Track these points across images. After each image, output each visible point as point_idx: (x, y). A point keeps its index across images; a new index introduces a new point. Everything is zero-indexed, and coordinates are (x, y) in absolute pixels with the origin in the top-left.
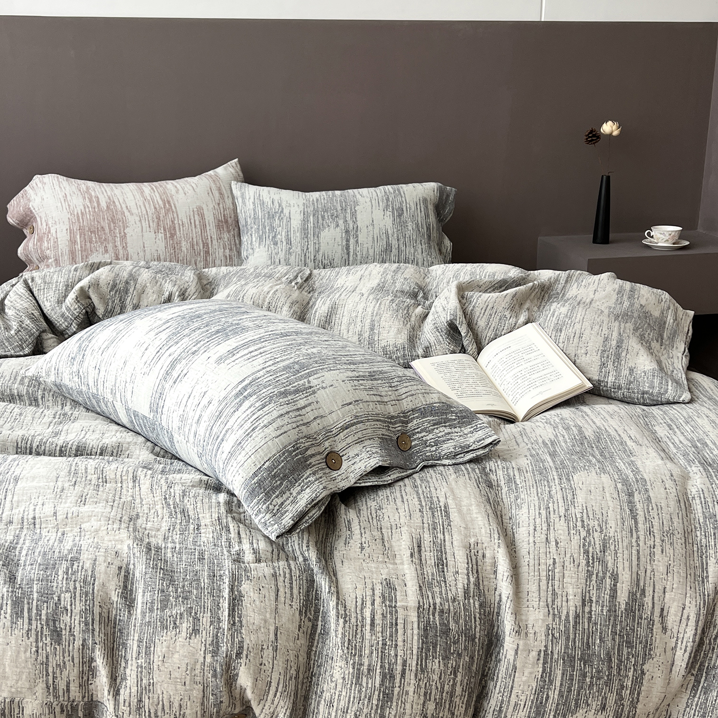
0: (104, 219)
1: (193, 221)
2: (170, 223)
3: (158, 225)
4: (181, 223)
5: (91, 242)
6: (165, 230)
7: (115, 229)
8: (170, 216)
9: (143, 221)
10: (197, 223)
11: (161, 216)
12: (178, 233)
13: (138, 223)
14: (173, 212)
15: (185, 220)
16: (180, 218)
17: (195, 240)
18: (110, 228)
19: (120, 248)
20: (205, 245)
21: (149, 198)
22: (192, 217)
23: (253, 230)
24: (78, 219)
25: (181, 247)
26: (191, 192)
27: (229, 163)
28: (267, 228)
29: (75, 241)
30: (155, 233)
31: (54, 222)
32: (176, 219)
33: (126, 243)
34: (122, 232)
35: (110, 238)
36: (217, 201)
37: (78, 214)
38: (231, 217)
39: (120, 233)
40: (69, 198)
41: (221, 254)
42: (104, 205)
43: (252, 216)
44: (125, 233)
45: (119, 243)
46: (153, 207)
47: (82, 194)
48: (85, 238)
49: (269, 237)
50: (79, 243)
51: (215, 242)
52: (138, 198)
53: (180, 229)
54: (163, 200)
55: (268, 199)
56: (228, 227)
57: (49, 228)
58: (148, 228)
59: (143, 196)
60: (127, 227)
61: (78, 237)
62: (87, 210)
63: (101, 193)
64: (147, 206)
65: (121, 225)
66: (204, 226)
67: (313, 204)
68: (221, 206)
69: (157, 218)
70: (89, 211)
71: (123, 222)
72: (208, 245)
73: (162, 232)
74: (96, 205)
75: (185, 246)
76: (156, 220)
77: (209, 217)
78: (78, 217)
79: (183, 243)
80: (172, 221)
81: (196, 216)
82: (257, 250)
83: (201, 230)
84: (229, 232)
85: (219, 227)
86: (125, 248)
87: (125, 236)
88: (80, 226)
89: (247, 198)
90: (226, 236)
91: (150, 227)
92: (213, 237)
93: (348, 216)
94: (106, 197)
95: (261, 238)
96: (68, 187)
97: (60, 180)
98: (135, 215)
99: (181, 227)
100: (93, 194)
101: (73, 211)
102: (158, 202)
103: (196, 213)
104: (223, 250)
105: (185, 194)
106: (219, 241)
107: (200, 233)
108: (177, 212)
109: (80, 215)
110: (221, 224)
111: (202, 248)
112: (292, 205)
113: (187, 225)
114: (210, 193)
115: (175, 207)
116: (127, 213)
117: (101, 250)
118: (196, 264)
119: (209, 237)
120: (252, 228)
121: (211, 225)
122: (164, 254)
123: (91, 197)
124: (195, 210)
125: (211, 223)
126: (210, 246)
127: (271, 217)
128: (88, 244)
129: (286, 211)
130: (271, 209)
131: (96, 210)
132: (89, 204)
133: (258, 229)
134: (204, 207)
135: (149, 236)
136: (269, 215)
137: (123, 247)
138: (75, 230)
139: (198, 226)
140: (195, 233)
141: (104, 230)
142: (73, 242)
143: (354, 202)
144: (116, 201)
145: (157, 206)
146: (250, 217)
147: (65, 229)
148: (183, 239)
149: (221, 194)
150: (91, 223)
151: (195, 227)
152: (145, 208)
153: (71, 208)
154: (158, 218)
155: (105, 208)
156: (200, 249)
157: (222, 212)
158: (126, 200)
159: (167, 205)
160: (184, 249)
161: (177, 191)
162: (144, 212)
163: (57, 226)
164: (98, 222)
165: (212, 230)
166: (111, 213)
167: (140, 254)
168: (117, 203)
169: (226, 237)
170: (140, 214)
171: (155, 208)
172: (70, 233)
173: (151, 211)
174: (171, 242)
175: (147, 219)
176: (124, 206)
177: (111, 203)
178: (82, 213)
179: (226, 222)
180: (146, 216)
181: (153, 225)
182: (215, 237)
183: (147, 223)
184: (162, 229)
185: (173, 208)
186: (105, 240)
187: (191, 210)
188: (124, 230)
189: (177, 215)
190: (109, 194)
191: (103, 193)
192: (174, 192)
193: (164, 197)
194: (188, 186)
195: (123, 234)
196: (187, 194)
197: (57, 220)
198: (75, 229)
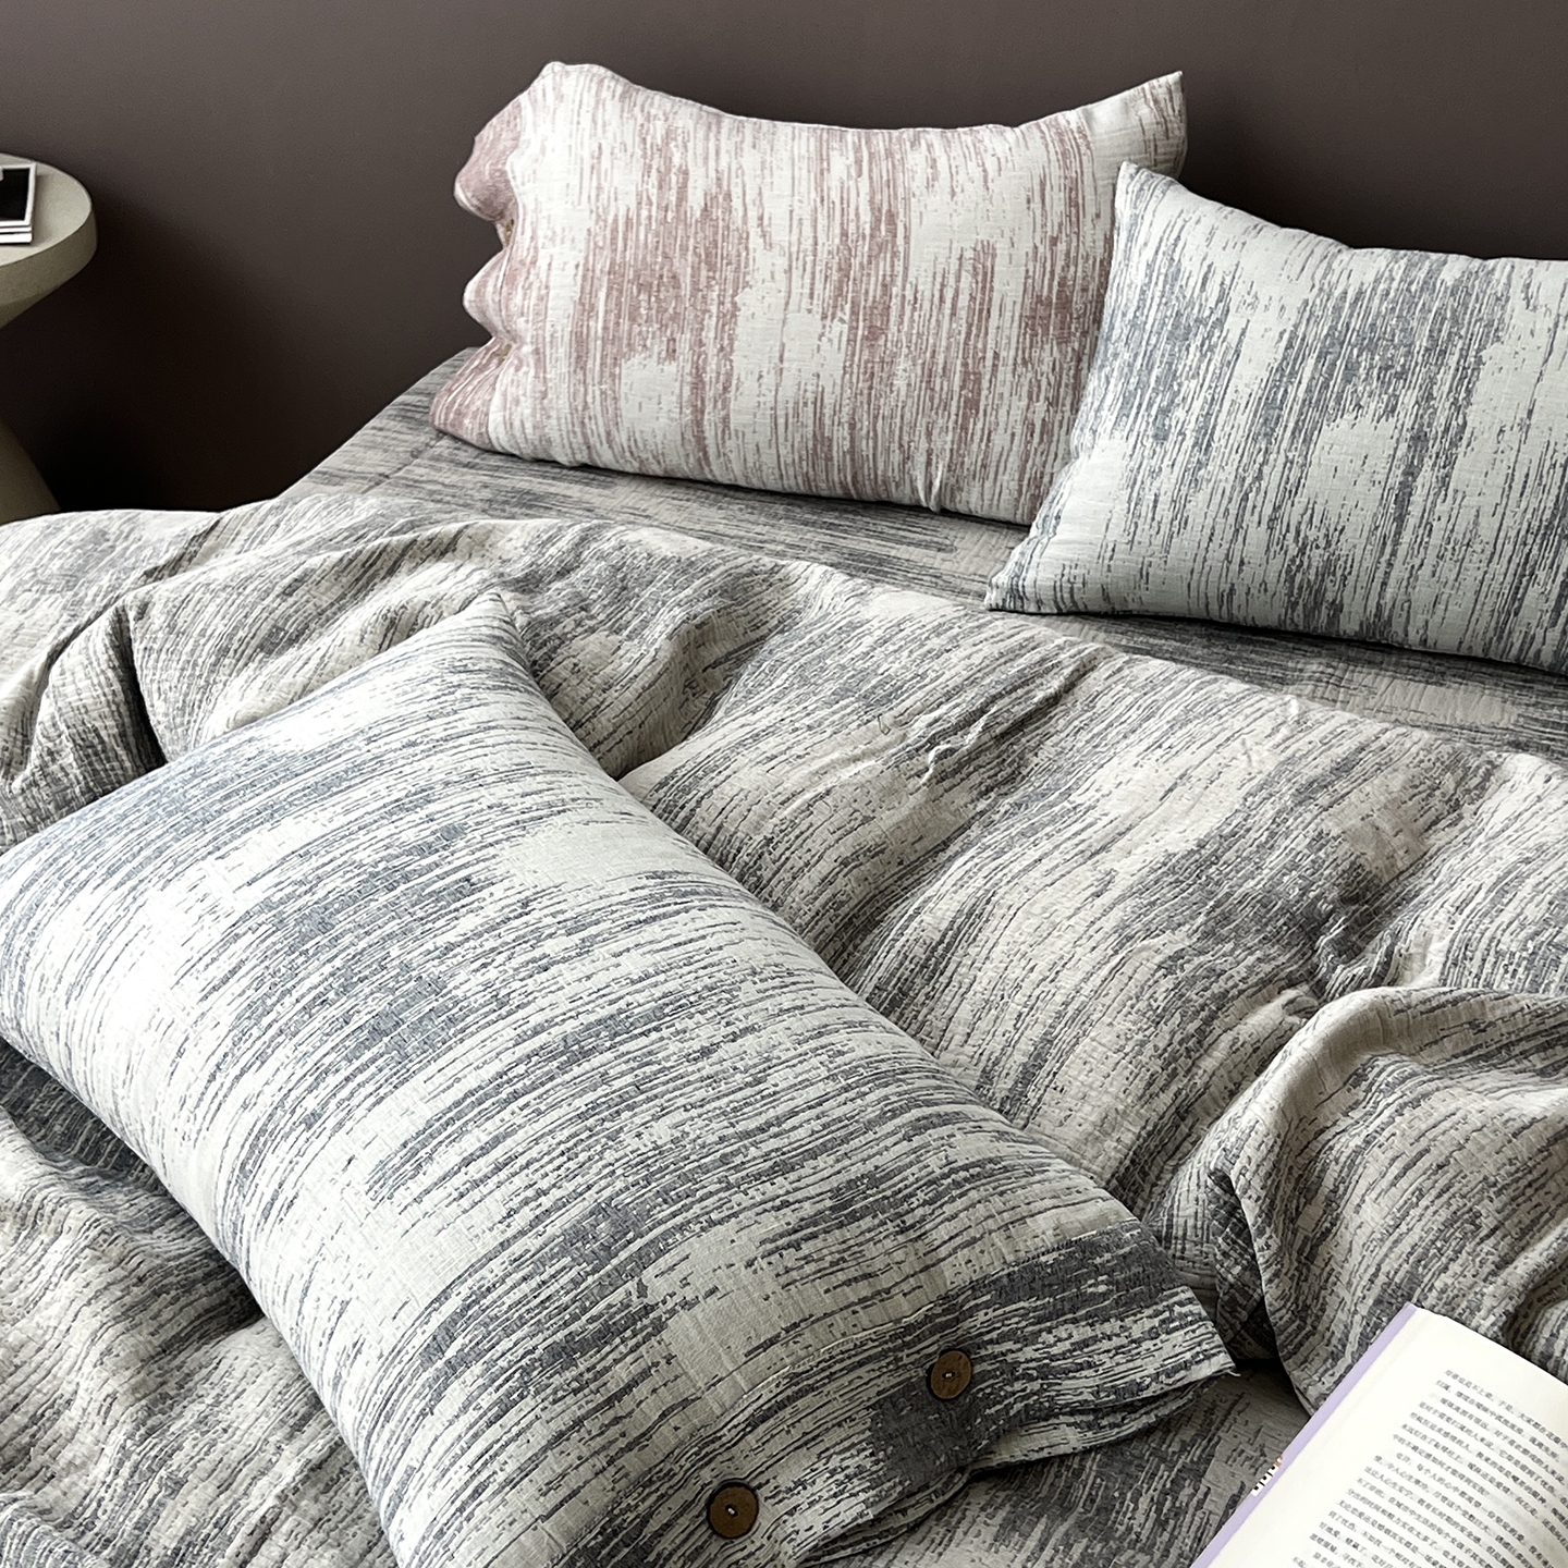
0: (684, 249)
1: (949, 294)
2: (874, 290)
3: (839, 292)
4: (909, 296)
5: (633, 319)
6: (854, 313)
7: (709, 287)
8: (883, 266)
9: (796, 274)
10: (963, 300)
11: (855, 263)
12: (893, 328)
13: (781, 277)
14: (895, 254)
15: (925, 288)
16: (911, 278)
17: (940, 359)
18: (695, 284)
19: (712, 350)
20: (971, 378)
21: (835, 196)
22: (951, 280)
23: (1116, 364)
24: (614, 239)
25: (891, 375)
26: (973, 190)
27: (1146, 86)
28: (1156, 372)
29: (592, 307)
30: (824, 317)
31: (550, 233)
32: (899, 281)
33: (731, 339)
34: (728, 299)
35: (690, 315)
36: (1051, 231)
37: (616, 221)
38: (1085, 290)
39: (721, 303)
40: (605, 163)
41: (1017, 414)
42: (695, 201)
43: (1130, 315)
44: (734, 304)
45: (712, 335)
46: (837, 231)
47: (644, 156)
48: (618, 304)
49: (1150, 405)
50: (601, 315)
51: (1005, 373)
52: (804, 189)
53: (901, 316)
54: (875, 210)
55: (1197, 260)
56: (1063, 325)
57: (536, 248)
58: (806, 300)
59: (819, 187)
60: (747, 285)
61: (602, 295)
62: (644, 213)
63: (700, 161)
64: (822, 222)
65: (730, 276)
66: (982, 312)
67: (1338, 310)
68: (1061, 247)
69: (840, 269)
70: (650, 217)
71: (737, 270)
72: (978, 381)
73: (846, 318)
74: (673, 199)
75: (904, 373)
76: (835, 277)
77: (1009, 286)
78: (615, 230)
79: (902, 364)
80: (884, 286)
81: (966, 279)
82: (1103, 442)
83: (970, 326)
84: (1063, 340)
85: (1033, 322)
86: (725, 352)
87: (734, 316)
88: (613, 264)
89: (1141, 241)
90: (1048, 355)
91: (811, 296)
92: (1003, 354)
93: (1445, 379)
94: (713, 174)
95: (1127, 400)
96: (615, 122)
97: (605, 94)
98: (776, 250)
99: (908, 309)
100: (676, 160)
101: (606, 210)
102: (857, 215)
103: (968, 266)
104: (1025, 402)
105: (953, 194)
106: (1020, 369)
107: (963, 336)
108: (906, 258)
109: (621, 228)
110: (1041, 311)
111: (956, 388)
112: (1263, 301)
113: (927, 305)
114: (1037, 198)
115: (907, 238)
116: (755, 241)
117: (659, 347)
118: (929, 434)
119: (990, 355)
120: (1116, 355)
121: (1008, 315)
122: (838, 389)
123: (668, 170)
124: (969, 254)
125: (1009, 307)
126: (985, 384)
127: (1180, 334)
128: (625, 324)
129: (1233, 324)
130: (1191, 304)
131: (670, 215)
132: (654, 192)
133: (1131, 366)
134: (1002, 247)
135: (804, 323)
136: (1176, 326)
137: (722, 349)
138: (598, 272)
139: (963, 314)
140: (947, 335)
141: (677, 286)
142: (586, 308)
143: (1490, 325)
144: (736, 192)
145: (852, 228)
146: (1124, 315)
147: (573, 263)
148: (905, 350)
149: (1073, 203)
150: (644, 258)
151: (953, 314)
152: (815, 227)
153: (604, 196)
154: (845, 271)
155: (698, 214)
156: (951, 391)
157: (1058, 270)
158: (766, 193)
159: (883, 227)
160: (900, 383)
161: (930, 185)
162: (808, 244)
163: (555, 250)
164: (666, 256)
165: (1004, 329)
166: (709, 232)
167: (764, 380)
168: (736, 203)
169: (1047, 359)
170: (794, 249)
171: (844, 234)
172: (584, 277)
173: (830, 241)
174: (865, 356)
175: (809, 267)
176: (753, 214)
177: (719, 198)
178: (628, 221)
179: (1065, 304)
180: (810, 259)
181: (824, 292)
182: (1008, 355)
183: (807, 281)
184: (848, 307)
185: (900, 240)
186: (675, 317)
187: (956, 254)
188: (733, 296)
189: (906, 269)
190: (723, 165)
191: (706, 159)
192: (918, 184)
193: (882, 198)
194: (972, 165)
195: (728, 305)
196: (959, 197)
197: (558, 231)
198: (598, 267)
